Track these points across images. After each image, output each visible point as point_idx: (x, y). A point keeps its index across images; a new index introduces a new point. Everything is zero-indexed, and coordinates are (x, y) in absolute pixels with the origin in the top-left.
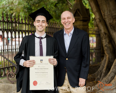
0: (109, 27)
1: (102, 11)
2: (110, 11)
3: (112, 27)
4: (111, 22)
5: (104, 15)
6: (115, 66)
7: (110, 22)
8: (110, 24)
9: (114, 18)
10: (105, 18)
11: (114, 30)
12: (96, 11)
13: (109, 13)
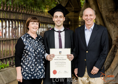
0: (105, 20)
1: (99, 4)
2: (106, 4)
3: (108, 20)
4: (108, 15)
5: (101, 8)
6: (110, 55)
7: (106, 14)
8: (106, 16)
9: (110, 11)
10: (101, 11)
11: (110, 22)
12: (93, 4)
13: (105, 7)
